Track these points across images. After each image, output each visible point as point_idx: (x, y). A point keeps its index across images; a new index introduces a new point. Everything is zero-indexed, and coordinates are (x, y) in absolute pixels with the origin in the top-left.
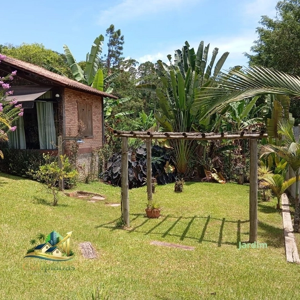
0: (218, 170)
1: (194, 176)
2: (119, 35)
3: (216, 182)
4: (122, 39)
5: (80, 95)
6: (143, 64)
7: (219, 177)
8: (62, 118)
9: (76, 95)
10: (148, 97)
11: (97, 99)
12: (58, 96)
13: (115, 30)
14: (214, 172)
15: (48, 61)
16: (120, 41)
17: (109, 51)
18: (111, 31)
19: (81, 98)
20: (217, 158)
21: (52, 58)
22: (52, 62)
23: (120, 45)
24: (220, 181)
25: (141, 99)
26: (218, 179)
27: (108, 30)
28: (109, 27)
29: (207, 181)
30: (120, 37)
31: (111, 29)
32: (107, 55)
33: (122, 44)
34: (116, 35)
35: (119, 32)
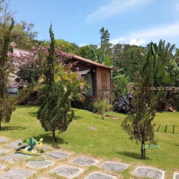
0: (172, 105)
1: (159, 108)
2: (107, 32)
3: (172, 111)
4: (109, 34)
5: (102, 70)
6: (116, 45)
7: (173, 109)
8: (96, 81)
9: (101, 70)
10: (120, 64)
11: (108, 71)
12: (94, 71)
13: (105, 30)
14: (170, 106)
15: (67, 48)
16: (107, 36)
17: (102, 41)
18: (103, 31)
19: (102, 71)
20: (171, 99)
21: (69, 47)
22: (69, 48)
23: (108, 38)
24: (174, 111)
25: (116, 66)
26: (172, 110)
27: (100, 31)
28: (101, 29)
29: (166, 111)
30: (107, 34)
31: (103, 29)
32: (100, 44)
33: (108, 37)
34: (105, 33)
35: (107, 31)
